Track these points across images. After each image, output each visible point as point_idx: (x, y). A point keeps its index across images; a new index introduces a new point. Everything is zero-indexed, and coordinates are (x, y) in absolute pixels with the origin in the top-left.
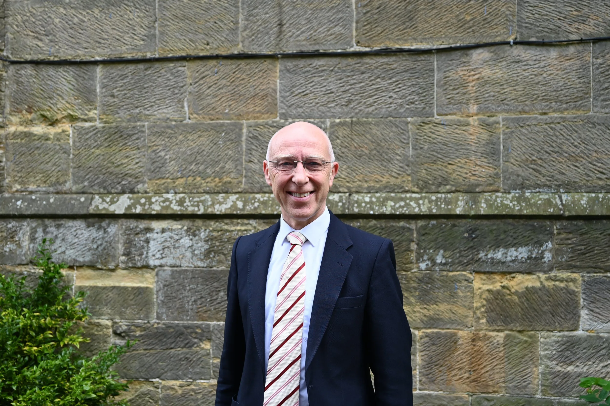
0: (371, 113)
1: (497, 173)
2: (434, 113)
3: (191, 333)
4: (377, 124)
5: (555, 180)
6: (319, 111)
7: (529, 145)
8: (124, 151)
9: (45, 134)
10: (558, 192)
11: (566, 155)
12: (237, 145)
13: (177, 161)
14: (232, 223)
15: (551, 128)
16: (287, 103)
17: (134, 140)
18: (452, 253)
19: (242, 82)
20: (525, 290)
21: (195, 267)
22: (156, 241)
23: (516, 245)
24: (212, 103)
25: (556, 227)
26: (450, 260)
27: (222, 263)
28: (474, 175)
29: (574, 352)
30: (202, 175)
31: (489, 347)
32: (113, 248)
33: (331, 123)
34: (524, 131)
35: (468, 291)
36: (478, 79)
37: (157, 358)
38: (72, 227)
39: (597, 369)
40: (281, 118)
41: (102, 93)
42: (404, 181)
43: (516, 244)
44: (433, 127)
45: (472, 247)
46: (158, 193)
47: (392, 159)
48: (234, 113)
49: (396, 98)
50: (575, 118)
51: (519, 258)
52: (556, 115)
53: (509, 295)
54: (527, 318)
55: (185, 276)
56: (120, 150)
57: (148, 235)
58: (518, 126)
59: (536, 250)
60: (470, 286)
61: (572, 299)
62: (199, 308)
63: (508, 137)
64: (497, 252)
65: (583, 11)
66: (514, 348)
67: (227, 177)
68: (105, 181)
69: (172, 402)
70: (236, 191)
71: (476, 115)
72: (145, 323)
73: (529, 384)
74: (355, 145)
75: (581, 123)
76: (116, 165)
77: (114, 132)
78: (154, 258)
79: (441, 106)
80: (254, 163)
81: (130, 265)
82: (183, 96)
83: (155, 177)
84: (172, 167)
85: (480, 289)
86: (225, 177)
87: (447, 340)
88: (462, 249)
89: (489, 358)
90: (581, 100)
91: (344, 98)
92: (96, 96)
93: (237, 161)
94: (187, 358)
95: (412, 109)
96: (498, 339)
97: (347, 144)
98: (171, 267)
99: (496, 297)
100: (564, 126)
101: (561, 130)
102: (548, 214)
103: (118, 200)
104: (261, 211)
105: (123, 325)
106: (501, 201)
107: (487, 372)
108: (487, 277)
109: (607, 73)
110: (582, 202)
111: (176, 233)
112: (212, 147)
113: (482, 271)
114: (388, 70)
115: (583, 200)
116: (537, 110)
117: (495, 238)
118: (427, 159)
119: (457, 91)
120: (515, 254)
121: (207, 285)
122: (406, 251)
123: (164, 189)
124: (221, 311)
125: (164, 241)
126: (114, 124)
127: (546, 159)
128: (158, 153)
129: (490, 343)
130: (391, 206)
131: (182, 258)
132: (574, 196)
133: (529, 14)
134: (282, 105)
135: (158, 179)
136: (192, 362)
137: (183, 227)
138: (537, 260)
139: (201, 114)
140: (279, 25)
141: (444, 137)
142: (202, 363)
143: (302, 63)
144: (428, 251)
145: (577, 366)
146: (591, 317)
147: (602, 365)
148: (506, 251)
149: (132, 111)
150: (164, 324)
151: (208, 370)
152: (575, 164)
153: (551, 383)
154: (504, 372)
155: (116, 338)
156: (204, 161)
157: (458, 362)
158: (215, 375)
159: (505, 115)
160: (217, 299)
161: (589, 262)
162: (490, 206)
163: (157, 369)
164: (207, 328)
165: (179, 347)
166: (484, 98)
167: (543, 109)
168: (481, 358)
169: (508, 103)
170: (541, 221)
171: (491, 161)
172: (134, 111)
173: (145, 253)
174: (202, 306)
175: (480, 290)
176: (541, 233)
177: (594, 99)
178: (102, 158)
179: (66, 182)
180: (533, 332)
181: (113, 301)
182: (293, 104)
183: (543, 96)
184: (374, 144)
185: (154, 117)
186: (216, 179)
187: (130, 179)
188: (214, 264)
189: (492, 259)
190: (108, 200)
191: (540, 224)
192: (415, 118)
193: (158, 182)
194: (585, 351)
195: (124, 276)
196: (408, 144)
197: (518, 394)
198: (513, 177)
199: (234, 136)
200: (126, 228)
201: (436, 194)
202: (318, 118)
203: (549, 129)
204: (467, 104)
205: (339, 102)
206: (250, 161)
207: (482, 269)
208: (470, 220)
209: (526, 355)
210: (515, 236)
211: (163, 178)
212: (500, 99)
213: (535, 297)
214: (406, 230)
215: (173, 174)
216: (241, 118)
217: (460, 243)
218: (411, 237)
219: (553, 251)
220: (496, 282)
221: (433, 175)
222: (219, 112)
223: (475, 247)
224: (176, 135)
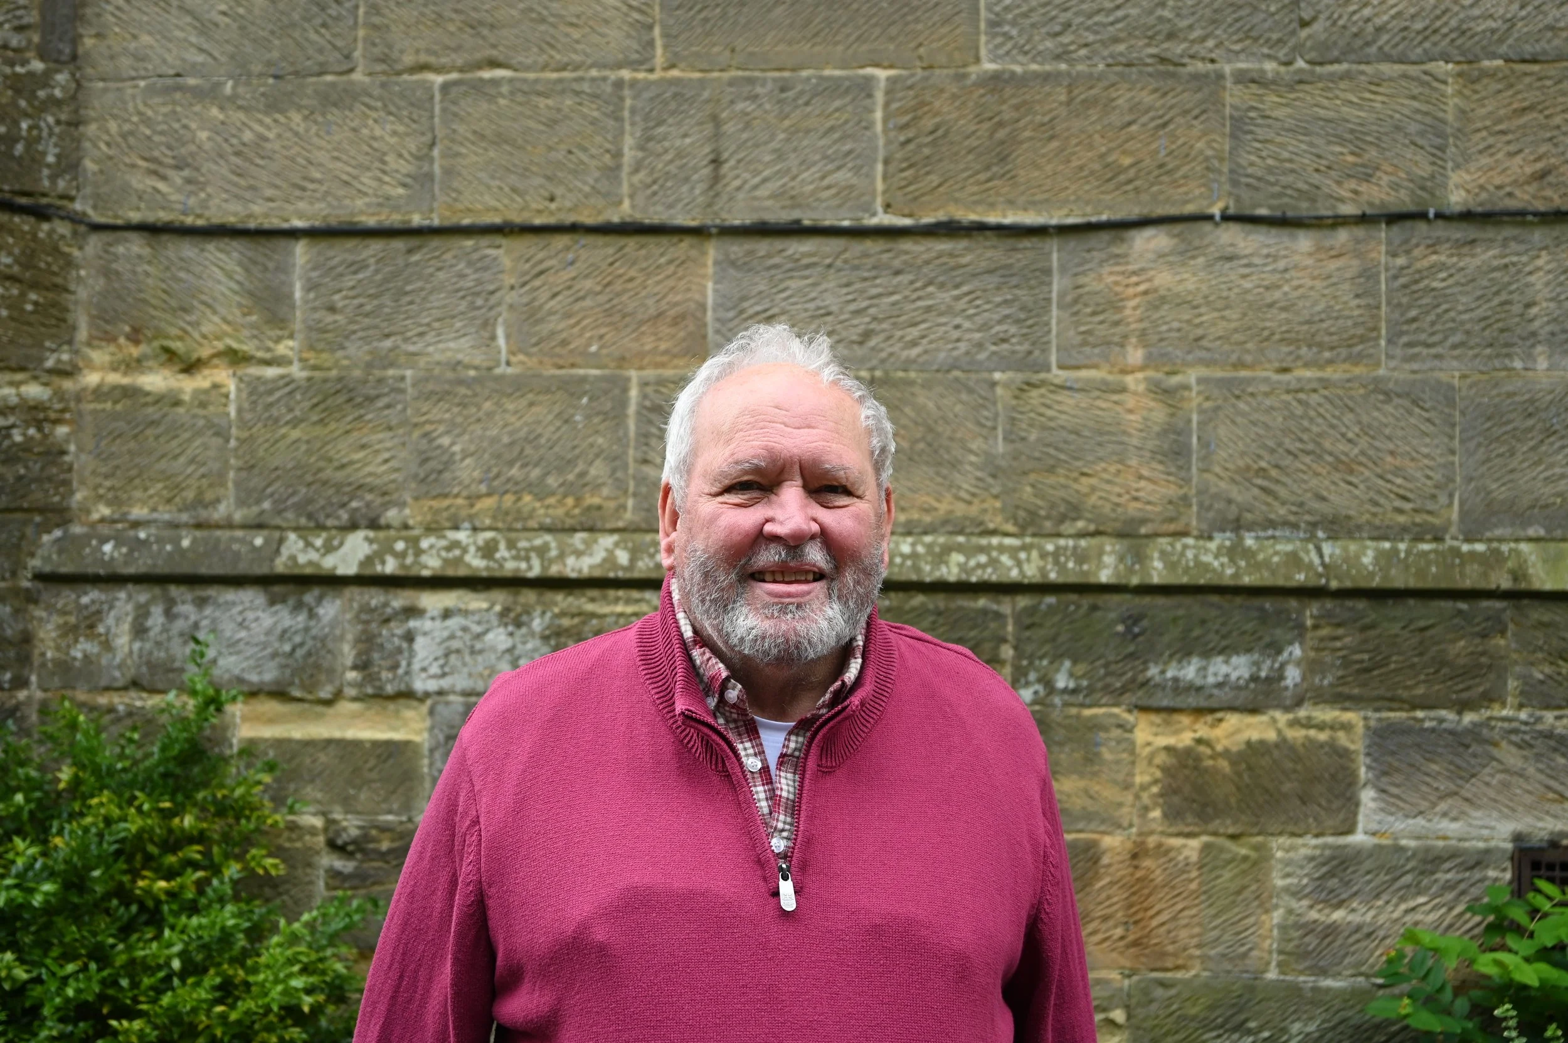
0: (914, 361)
1: (1185, 495)
2: (1050, 364)
4: (927, 385)
5: (1309, 512)
7: (1254, 436)
8: (355, 434)
9: (171, 390)
11: (1330, 459)
12: (617, 424)
13: (479, 458)
14: (605, 598)
15: (1300, 401)
17: (380, 409)
18: (1090, 667)
19: (630, 285)
20: (1244, 746)
22: (429, 637)
23: (1227, 651)
24: (561, 331)
25: (1311, 612)
26: (1085, 683)
28: (1136, 499)
29: (1347, 879)
30: (536, 491)
31: (1168, 872)
32: (329, 652)
34: (1242, 405)
35: (1124, 750)
36: (1146, 293)
38: (234, 604)
39: (1395, 915)
41: (306, 302)
42: (985, 511)
43: (1225, 648)
44: (1049, 394)
45: (1132, 654)
46: (435, 529)
47: (960, 462)
48: (609, 354)
49: (969, 330)
50: (1349, 381)
51: (1233, 677)
52: (1308, 374)
53: (1212, 757)
54: (1249, 807)
56: (348, 432)
57: (412, 624)
58: (1229, 395)
59: (1268, 662)
60: (1128, 738)
61: (1342, 767)
63: (1209, 417)
65: (1367, 156)
66: (1220, 873)
67: (592, 496)
68: (310, 501)
70: (614, 525)
71: (1142, 369)
72: (400, 822)
73: (1251, 949)
75: (1362, 391)
76: (336, 464)
77: (332, 391)
78: (424, 675)
79: (1065, 349)
80: (655, 465)
81: (370, 690)
82: (493, 313)
83: (428, 492)
84: (467, 471)
85: (1149, 744)
86: (588, 496)
87: (1077, 855)
88: (1111, 658)
89: (1167, 894)
90: (1361, 342)
92: (293, 307)
93: (616, 460)
95: (1005, 353)
96: (1186, 853)
98: (462, 695)
99: (1184, 763)
100: (1326, 397)
101: (1320, 405)
102: (1294, 584)
103: (341, 544)
105: (351, 826)
106: (1196, 557)
107: (1163, 924)
108: (1164, 720)
109: (1415, 287)
110: (1366, 560)
111: (475, 619)
112: (558, 429)
113: (1154, 705)
114: (953, 269)
115: (1365, 554)
116: (1269, 361)
117: (1182, 636)
118: (1035, 462)
119: (1101, 318)
120: (1224, 669)
123: (449, 520)
125: (449, 638)
126: (334, 372)
127: (1287, 466)
128: (435, 439)
129: (1170, 861)
130: (959, 565)
132: (1346, 547)
133: (1253, 158)
134: (718, 337)
135: (434, 498)
137: (493, 606)
138: (1270, 684)
139: (534, 354)
140: (713, 161)
141: (1073, 416)
143: (763, 246)
144: (1037, 662)
145: (1353, 910)
146: (1383, 805)
147: (1403, 907)
148: (1204, 663)
149: (375, 344)
152: (1349, 478)
153: (1298, 946)
154: (1199, 924)
155: (335, 856)
156: (541, 459)
157: (1101, 903)
159: (1203, 372)
161: (1378, 688)
162: (1171, 566)
166: (1159, 333)
167: (1282, 360)
168: (1150, 895)
169: (1209, 345)
170: (1280, 599)
171: (1173, 469)
172: (380, 345)
175: (1148, 748)
176: (1278, 625)
177: (1389, 341)
178: (304, 447)
179: (218, 501)
180: (1260, 839)
181: (327, 771)
183: (1282, 333)
184: (921, 429)
185: (427, 359)
186: (567, 500)
187: (369, 497)
189: (1176, 680)
190: (319, 542)
191: (1278, 605)
192: (1010, 374)
193: (435, 504)
194: (1368, 877)
195: (355, 716)
196: (994, 428)
197: (1229, 972)
198: (1219, 505)
199: (609, 405)
200: (361, 606)
201: (1055, 540)
203: (1295, 403)
204: (1122, 346)
205: (844, 334)
206: (645, 461)
207: (1154, 702)
208: (1128, 597)
209: (1244, 888)
210: (1224, 631)
211: (446, 496)
212: (1192, 336)
213: (1265, 761)
214: (989, 616)
215: (468, 486)
216: (626, 365)
217: (1106, 645)
218: (1002, 633)
219: (1303, 663)
220: (1181, 730)
221: (1047, 497)
222: (576, 351)
223: (1138, 654)
224: (476, 399)
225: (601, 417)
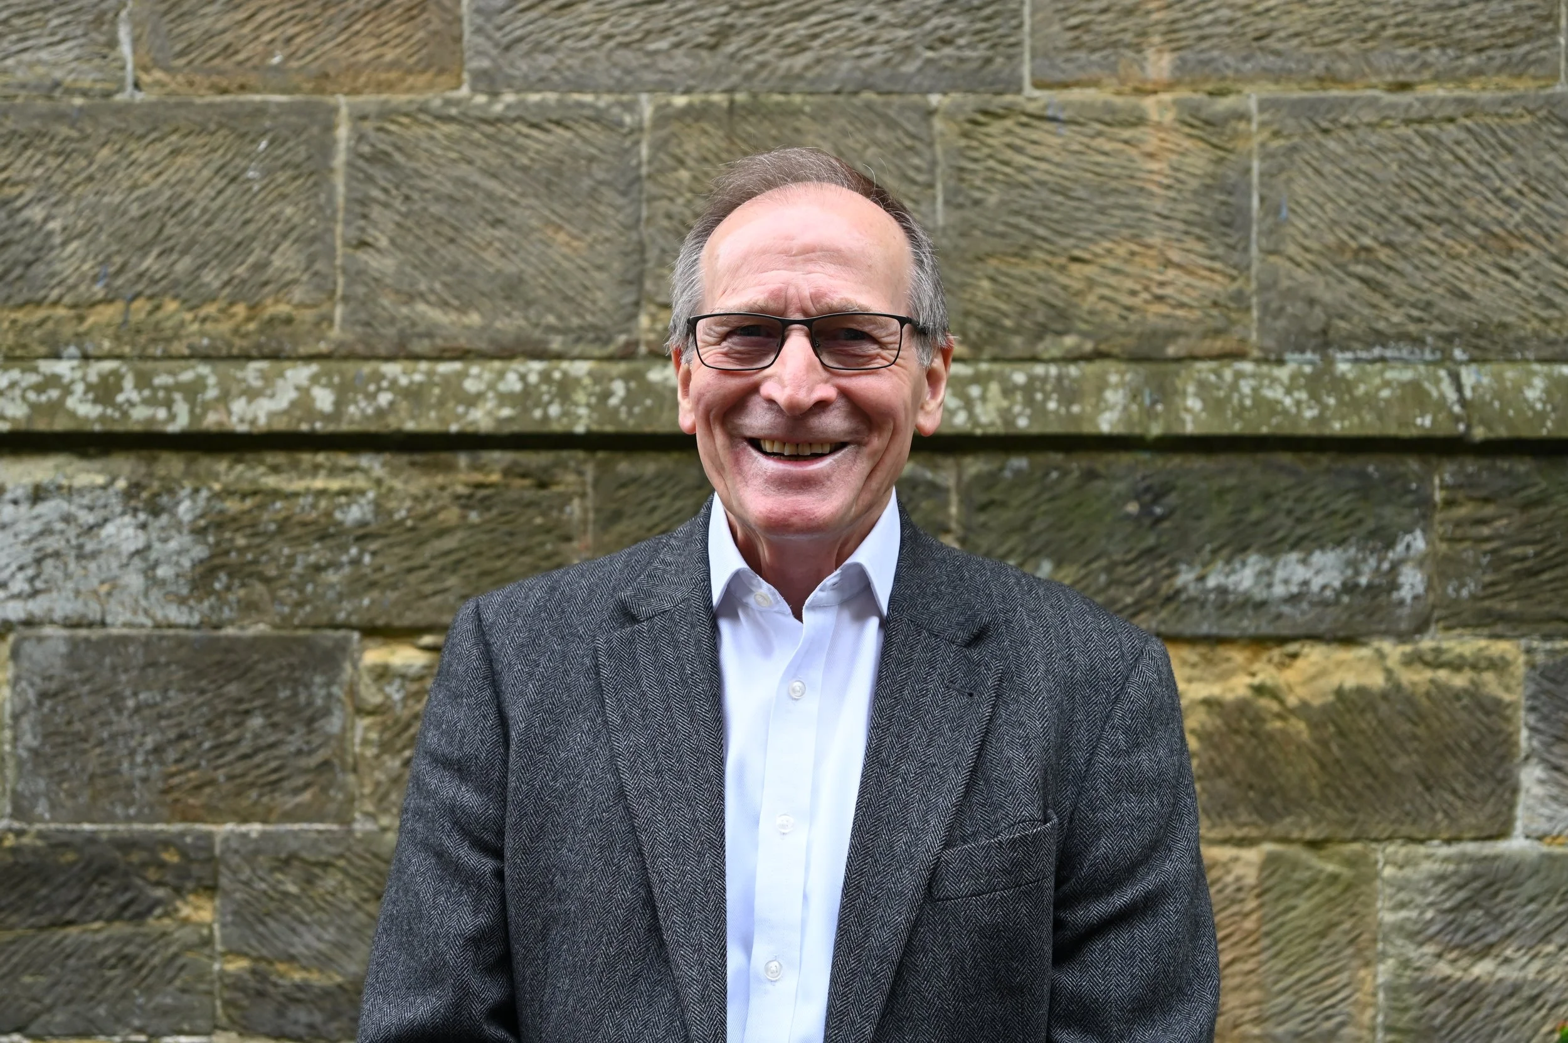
0: (799, 77)
1: (1240, 292)
2: (1020, 79)
3: (144, 865)
4: (821, 116)
5: (1439, 318)
6: (615, 65)
7: (1351, 195)
11: (1475, 231)
12: (315, 184)
13: (91, 242)
14: (295, 466)
15: (1426, 137)
16: (498, 35)
18: (1083, 572)
21: (158, 626)
22: (9, 532)
23: (1304, 544)
24: (224, 31)
25: (1441, 478)
27: (257, 609)
28: (1160, 299)
29: (1496, 911)
30: (185, 294)
33: (658, 108)
34: (1332, 144)
37: (15, 960)
40: (475, 90)
43: (1302, 538)
44: (1018, 130)
45: (1150, 551)
46: (21, 358)
48: (301, 68)
49: (888, 25)
50: (1506, 103)
51: (1315, 586)
52: (1441, 93)
53: (1279, 716)
55: (119, 660)
58: (1311, 128)
59: (1372, 562)
61: (1491, 730)
62: (172, 775)
63: (1278, 164)
64: (1238, 565)
66: (1294, 902)
67: (277, 301)
70: (311, 349)
71: (1170, 86)
73: (1342, 1024)
75: (1527, 120)
78: (1, 595)
79: (1046, 55)
80: (379, 250)
82: (112, 3)
83: (9, 298)
84: (72, 262)
86: (269, 301)
88: (1117, 557)
90: (1527, 40)
91: (704, 20)
93: (315, 243)
94: (126, 959)
95: (947, 63)
96: (1238, 870)
98: (66, 626)
99: (1235, 725)
100: (1468, 130)
101: (1459, 143)
102: (1414, 432)
104: (402, 421)
106: (1255, 390)
108: (1203, 656)
110: (1531, 394)
111: (85, 502)
112: (220, 192)
113: (1188, 632)
115: (1530, 385)
116: (1378, 72)
117: (1232, 519)
118: (996, 240)
119: (1104, 3)
120: (1301, 573)
121: (202, 692)
123: (42, 342)
124: (252, 785)
125: (42, 533)
127: (1405, 244)
128: (20, 210)
131: (109, 594)
132: (1500, 374)
134: (480, 40)
135: (20, 306)
136: (144, 972)
137: (113, 480)
138: (1374, 597)
139: (179, 70)
141: (1058, 165)
142: (184, 975)
145: (1507, 961)
146: (1555, 791)
148: (1268, 563)
150: (40, 835)
151: (206, 1000)
152: (1505, 263)
153: (1417, 1020)
154: (1259, 985)
156: (193, 242)
158: (229, 1017)
159: (1270, 90)
160: (237, 741)
161: (1550, 601)
162: (1216, 406)
163: (16, 998)
164: (201, 848)
165: (96, 919)
166: (1198, 27)
167: (1399, 71)
169: (1280, 46)
170: (1391, 458)
171: (1220, 251)
174: (182, 766)
176: (1389, 501)
180: (1357, 847)
182: (520, 40)
183: (1398, 25)
185: (4, 78)
186: (234, 309)
188: (227, 613)
189: (1222, 590)
191: (1388, 468)
192: (956, 97)
193: (19, 315)
194: (1532, 907)
196: (931, 186)
198: (1295, 308)
199: (302, 152)
201: (1027, 366)
202: (610, 91)
203: (1418, 141)
204: (1138, 49)
205: (686, 33)
206: (363, 244)
207: (1187, 629)
208: (1145, 456)
209: (1333, 925)
210: (1301, 510)
211: (39, 304)
212: (1251, 32)
213: (1366, 722)
214: (921, 489)
215: (74, 287)
216: (330, 87)
217: (1110, 536)
218: (940, 517)
219: (1428, 562)
220: (1231, 673)
221: (1016, 297)
222: (249, 64)
223: (1161, 550)
224: (86, 145)
225: (290, 173)
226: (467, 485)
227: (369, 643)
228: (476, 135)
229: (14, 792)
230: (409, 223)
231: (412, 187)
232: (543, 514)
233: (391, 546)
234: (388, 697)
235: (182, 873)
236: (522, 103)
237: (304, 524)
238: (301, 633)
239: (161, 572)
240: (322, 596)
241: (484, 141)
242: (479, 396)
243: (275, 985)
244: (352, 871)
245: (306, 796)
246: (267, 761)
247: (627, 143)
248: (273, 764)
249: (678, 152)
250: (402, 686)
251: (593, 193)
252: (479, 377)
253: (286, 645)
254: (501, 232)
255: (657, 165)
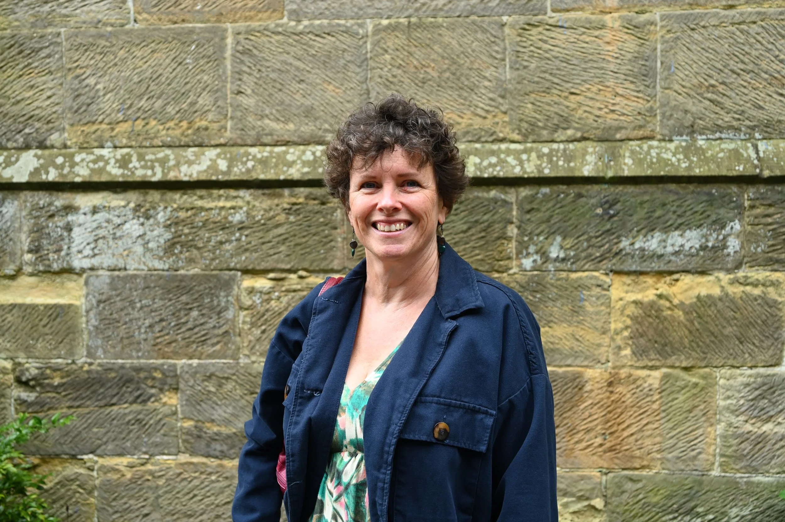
0: (441, 9)
1: (651, 107)
2: (546, 8)
3: (146, 378)
4: (451, 28)
5: (747, 118)
6: (355, 6)
7: (705, 60)
8: (26, 78)
10: (751, 138)
11: (766, 76)
12: (217, 65)
13: (117, 94)
14: (210, 196)
15: (742, 31)
17: (43, 58)
18: (576, 241)
20: (695, 300)
21: (150, 270)
22: (83, 228)
23: (682, 227)
25: (748, 195)
26: (572, 253)
27: (194, 262)
28: (613, 111)
29: (774, 400)
30: (159, 117)
31: (636, 395)
32: (11, 240)
33: (375, 26)
34: (696, 36)
35: (602, 304)
37: (89, 421)
40: (290, 19)
42: (498, 123)
43: (681, 224)
44: (544, 32)
45: (608, 231)
46: (86, 148)
47: (478, 87)
48: (210, 11)
50: (781, 13)
51: (687, 247)
53: (669, 308)
54: (698, 346)
55: (133, 286)
56: (21, 76)
57: (70, 218)
58: (686, 28)
59: (714, 235)
60: (605, 295)
61: (772, 315)
62: (158, 338)
63: (670, 47)
64: (649, 238)
66: (676, 396)
67: (201, 120)
69: (116, 492)
70: (217, 142)
71: (617, 10)
72: (67, 364)
73: (700, 453)
74: (415, 63)
76: (13, 100)
77: (8, 46)
78: (80, 256)
80: (247, 95)
81: (41, 268)
83: (80, 120)
84: (108, 103)
85: (621, 299)
86: (197, 120)
87: (566, 384)
88: (592, 234)
89: (635, 412)
93: (218, 93)
94: (139, 421)
95: (511, 1)
96: (650, 381)
97: (401, 62)
98: (109, 270)
99: (648, 313)
100: (763, 27)
101: (758, 34)
102: (735, 173)
103: (17, 160)
104: (258, 174)
105: (32, 368)
106: (657, 154)
107: (632, 435)
108: (633, 281)
111: (116, 213)
112: (174, 70)
113: (626, 269)
116: (718, 1)
117: (647, 216)
118: (535, 85)
120: (680, 241)
121: (170, 300)
122: (498, 238)
123: (96, 141)
124: (193, 342)
125: (97, 228)
126: (8, 31)
127: (731, 83)
128: (84, 80)
129: (637, 387)
130: (475, 165)
131: (128, 255)
132: (778, 145)
135: (85, 124)
136: (147, 427)
137: (129, 203)
138: (716, 252)
139: (154, 13)
141: (564, 48)
142: (164, 428)
144: (535, 238)
145: (779, 423)
148: (664, 237)
149: (37, 9)
150: (100, 365)
151: (175, 439)
152: (780, 91)
153: (736, 451)
154: (660, 435)
155: (21, 389)
156: (162, 93)
157: (585, 419)
158: (185, 447)
159: (665, 10)
160: (187, 322)
162: (639, 162)
163: (91, 438)
164: (171, 371)
165: (125, 403)
168: (622, 413)
170: (724, 186)
171: (642, 88)
172: (42, 9)
173: (65, 247)
174: (162, 334)
175: (621, 303)
176: (722, 206)
180: (707, 370)
181: (13, 328)
184: (447, 61)
185: (75, 19)
186: (182, 124)
187: (37, 125)
188: (180, 264)
189: (642, 250)
190: (1, 159)
191: (722, 190)
192: (515, 17)
193: (85, 128)
195: (32, 287)
196: (504, 60)
197: (683, 470)
198: (678, 115)
199: (211, 50)
200: (33, 206)
201: (550, 144)
202: (352, 19)
203: (738, 33)
206: (240, 92)
207: (625, 267)
208: (605, 186)
209: (695, 407)
210: (680, 211)
211: (94, 123)
213: (711, 311)
214: (499, 203)
215: (110, 115)
216: (223, 19)
217: (589, 224)
218: (508, 216)
219: (742, 235)
220: (647, 288)
221: (544, 112)
222: (186, 10)
223: (613, 231)
224: (113, 49)
225: (206, 60)
226: (289, 204)
227: (245, 277)
228: (291, 40)
229: (87, 345)
230: (261, 82)
231: (261, 65)
232: (323, 217)
233: (254, 232)
234: (254, 302)
235: (164, 383)
236: (311, 25)
237: (215, 223)
238: (214, 272)
239: (151, 245)
240: (223, 256)
241: (294, 43)
242: (294, 162)
243: (206, 433)
244: (239, 381)
245: (218, 347)
246: (200, 331)
247: (361, 43)
248: (203, 333)
249: (384, 46)
250: (261, 297)
251: (345, 66)
252: (293, 153)
253: (208, 278)
254: (303, 86)
255: (375, 52)
